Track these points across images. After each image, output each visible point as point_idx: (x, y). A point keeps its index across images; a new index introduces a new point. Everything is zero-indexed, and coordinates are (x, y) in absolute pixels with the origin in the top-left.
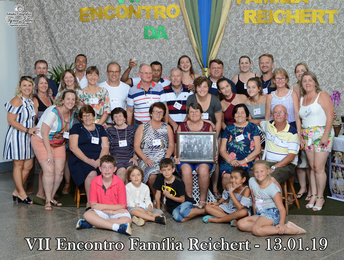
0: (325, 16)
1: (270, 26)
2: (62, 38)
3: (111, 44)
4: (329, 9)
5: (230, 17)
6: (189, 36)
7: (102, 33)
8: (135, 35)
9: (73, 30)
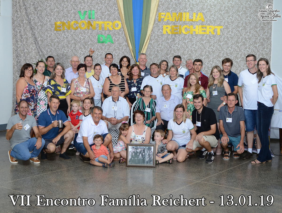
0: (215, 29)
1: (180, 36)
2: (42, 41)
3: (75, 46)
4: (217, 26)
5: (154, 30)
6: (127, 41)
7: (70, 38)
8: (91, 40)
9: (50, 36)
